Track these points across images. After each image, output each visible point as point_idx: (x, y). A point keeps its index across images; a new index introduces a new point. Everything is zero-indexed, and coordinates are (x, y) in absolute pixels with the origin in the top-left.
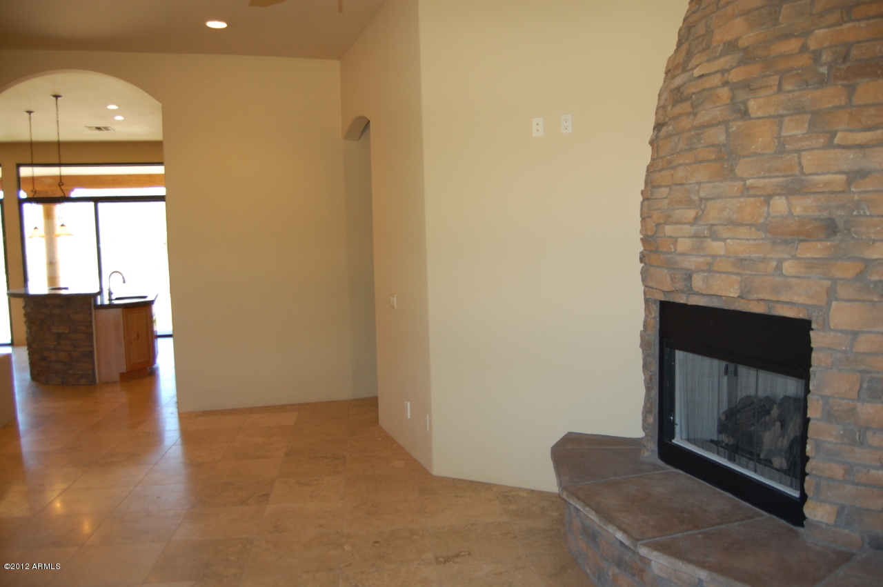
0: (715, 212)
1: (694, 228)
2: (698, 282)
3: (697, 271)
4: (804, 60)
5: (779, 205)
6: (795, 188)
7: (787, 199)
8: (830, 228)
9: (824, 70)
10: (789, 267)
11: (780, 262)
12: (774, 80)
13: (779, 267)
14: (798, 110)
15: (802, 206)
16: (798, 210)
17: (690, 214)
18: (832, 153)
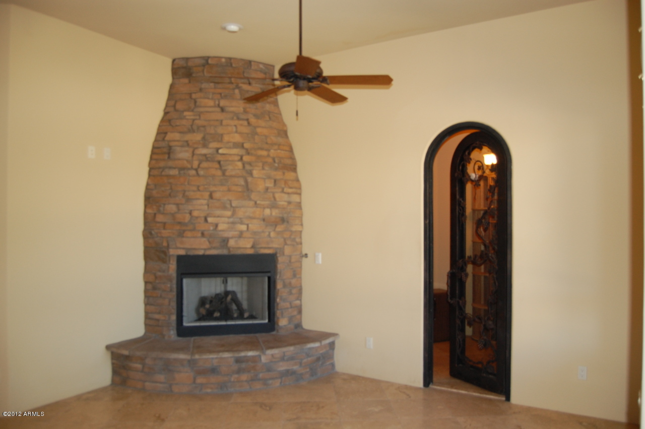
0: (240, 213)
1: (231, 220)
2: (232, 243)
3: (232, 238)
4: (270, 160)
5: (267, 212)
6: (273, 206)
7: (271, 210)
8: (283, 220)
9: (276, 165)
10: (272, 234)
11: (270, 233)
12: (260, 164)
13: (269, 235)
14: (269, 177)
15: (275, 213)
16: (274, 214)
17: (229, 213)
18: (283, 195)
